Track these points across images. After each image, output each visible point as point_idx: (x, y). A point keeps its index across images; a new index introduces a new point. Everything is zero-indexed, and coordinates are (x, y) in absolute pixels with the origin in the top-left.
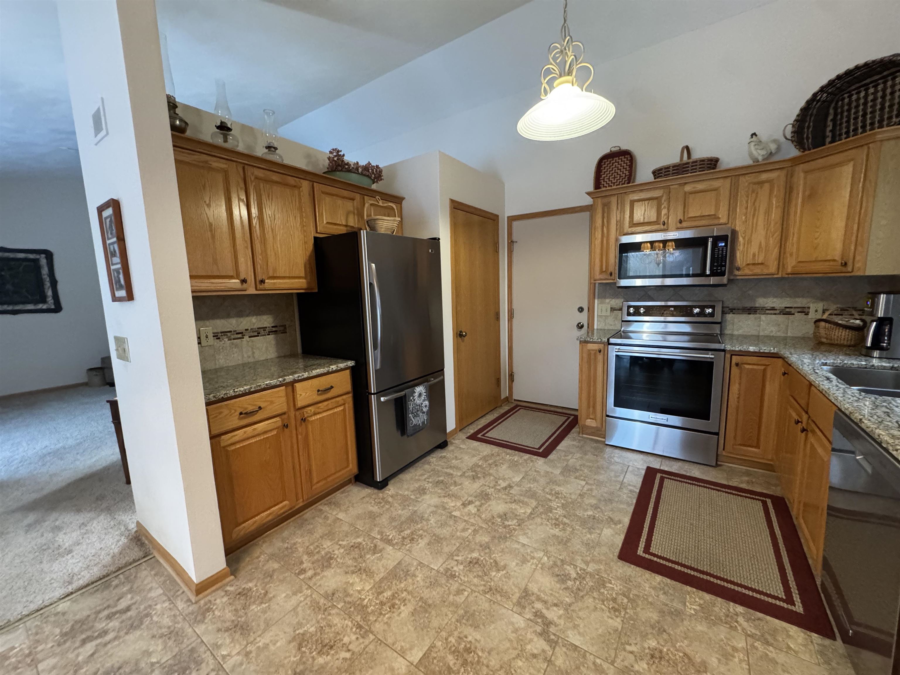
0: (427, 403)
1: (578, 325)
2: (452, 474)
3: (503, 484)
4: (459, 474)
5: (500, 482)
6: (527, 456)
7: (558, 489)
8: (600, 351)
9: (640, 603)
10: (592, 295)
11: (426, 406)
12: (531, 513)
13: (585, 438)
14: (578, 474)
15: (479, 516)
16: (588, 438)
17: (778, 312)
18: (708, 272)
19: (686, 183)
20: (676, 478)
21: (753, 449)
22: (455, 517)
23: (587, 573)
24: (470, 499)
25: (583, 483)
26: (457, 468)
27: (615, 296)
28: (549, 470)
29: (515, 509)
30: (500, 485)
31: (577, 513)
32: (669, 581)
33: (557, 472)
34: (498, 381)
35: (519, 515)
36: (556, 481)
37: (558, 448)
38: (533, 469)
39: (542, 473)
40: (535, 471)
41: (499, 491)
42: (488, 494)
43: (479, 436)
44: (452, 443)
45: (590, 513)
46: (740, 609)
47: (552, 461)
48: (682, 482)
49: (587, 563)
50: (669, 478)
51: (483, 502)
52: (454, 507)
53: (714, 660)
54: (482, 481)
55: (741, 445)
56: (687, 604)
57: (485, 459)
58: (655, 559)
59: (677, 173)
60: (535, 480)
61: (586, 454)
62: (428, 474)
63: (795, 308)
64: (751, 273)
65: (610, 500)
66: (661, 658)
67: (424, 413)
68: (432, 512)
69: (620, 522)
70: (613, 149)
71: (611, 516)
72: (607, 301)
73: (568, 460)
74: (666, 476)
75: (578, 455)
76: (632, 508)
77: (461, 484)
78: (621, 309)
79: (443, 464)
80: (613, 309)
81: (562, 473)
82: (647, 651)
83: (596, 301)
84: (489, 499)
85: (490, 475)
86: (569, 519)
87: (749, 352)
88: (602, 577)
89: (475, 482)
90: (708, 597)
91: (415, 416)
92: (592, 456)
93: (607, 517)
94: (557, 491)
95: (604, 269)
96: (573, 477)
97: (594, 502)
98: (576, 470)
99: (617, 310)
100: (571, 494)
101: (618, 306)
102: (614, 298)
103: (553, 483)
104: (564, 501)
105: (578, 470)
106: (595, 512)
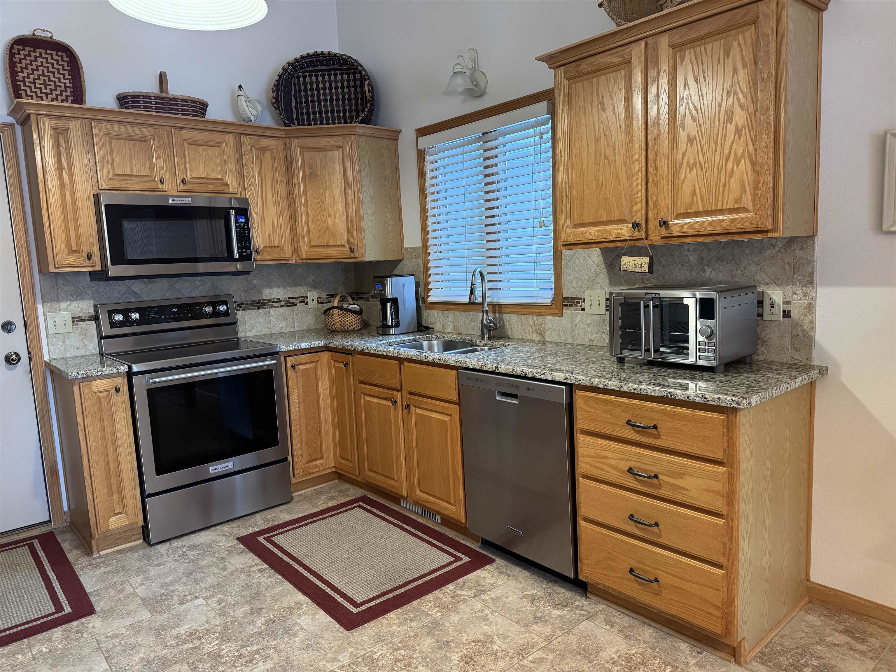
7: (183, 630)
8: (117, 390)
9: (411, 643)
10: (28, 298)
13: (107, 555)
14: (176, 598)
16: (111, 553)
17: (283, 304)
18: (236, 256)
20: (279, 531)
21: (319, 462)
23: (349, 665)
25: (200, 601)
28: (129, 621)
31: (249, 632)
32: (400, 610)
33: (145, 615)
36: (163, 625)
38: (102, 638)
39: (126, 632)
40: (111, 637)
45: (262, 620)
46: (451, 587)
47: (111, 610)
49: (334, 660)
50: (273, 536)
53: (485, 627)
55: (312, 461)
56: (430, 613)
58: (370, 604)
60: (132, 647)
61: (145, 572)
63: (297, 298)
64: (269, 257)
65: (257, 594)
66: (471, 658)
69: (299, 605)
70: (37, 33)
71: (284, 606)
72: (63, 305)
73: (135, 594)
74: (268, 535)
75: (137, 579)
76: (286, 583)
78: (96, 318)
80: (76, 320)
81: (154, 612)
82: (461, 664)
83: (40, 307)
86: (252, 644)
87: (302, 349)
88: (363, 655)
90: (430, 596)
92: (157, 568)
93: (282, 610)
94: (186, 632)
95: (74, 248)
96: (177, 605)
97: (247, 608)
98: (166, 596)
99: (84, 320)
100: (207, 622)
101: (85, 313)
102: (76, 300)
103: (164, 630)
104: (214, 635)
105: (168, 594)
106: (265, 615)
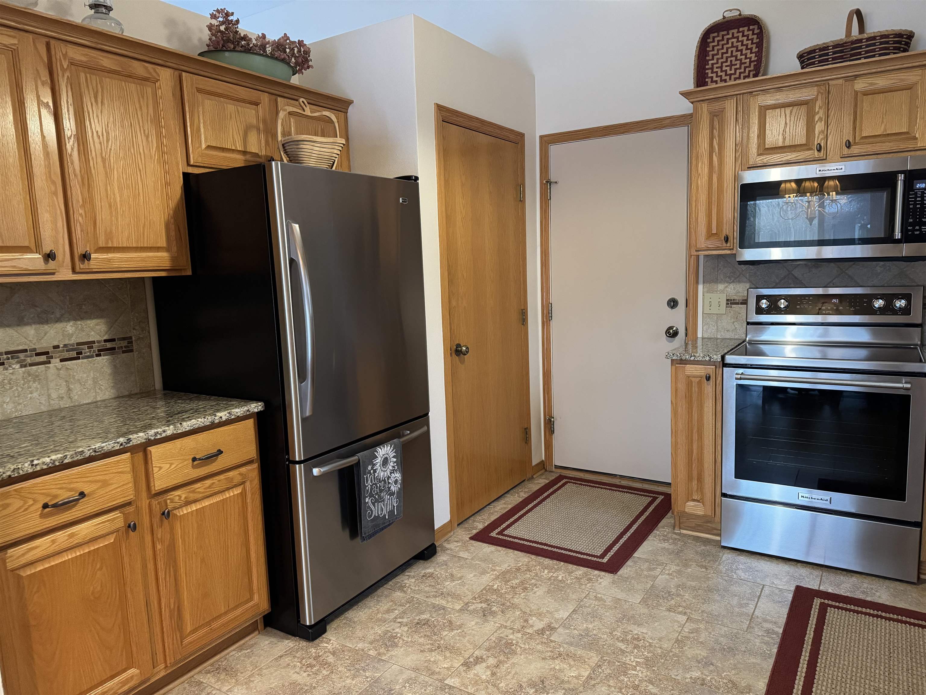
0: (398, 476)
1: (667, 332)
2: (444, 608)
3: (539, 625)
4: (458, 607)
5: (533, 620)
6: (581, 571)
7: (636, 630)
8: (708, 378)
10: (692, 277)
11: (396, 482)
12: (590, 677)
13: (685, 535)
14: (673, 602)
15: (494, 685)
18: (898, 235)
19: (856, 76)
20: (849, 607)
22: (451, 687)
24: (477, 653)
25: (683, 619)
26: (456, 597)
27: (734, 278)
28: (621, 595)
29: (560, 670)
30: (532, 626)
31: (673, 674)
33: (636, 599)
34: (527, 432)
35: (568, 682)
36: (633, 617)
37: (636, 555)
38: (592, 595)
39: (609, 602)
40: (596, 598)
41: (531, 637)
42: (511, 644)
43: (494, 534)
44: (444, 550)
45: (696, 674)
47: (626, 579)
48: (858, 612)
50: (835, 607)
51: (502, 658)
52: (448, 669)
54: (500, 619)
57: (504, 576)
59: (841, 57)
60: (594, 615)
61: (686, 566)
62: (401, 609)
65: (731, 650)
67: (392, 494)
68: (407, 681)
70: (727, 15)
71: (734, 678)
72: (721, 287)
73: (656, 577)
74: (830, 602)
75: (674, 568)
76: (772, 661)
77: (460, 627)
78: (745, 302)
79: (427, 589)
80: (730, 302)
81: (644, 601)
83: (700, 287)
84: (514, 653)
85: (514, 607)
86: (658, 686)
89: (486, 621)
91: (377, 501)
92: (698, 568)
93: (725, 681)
94: (636, 634)
95: (714, 231)
96: (664, 609)
97: (702, 654)
98: (669, 595)
99: (738, 304)
100: (660, 640)
101: (740, 296)
102: (733, 282)
103: (628, 621)
104: (648, 653)
105: (673, 595)
106: (705, 672)
